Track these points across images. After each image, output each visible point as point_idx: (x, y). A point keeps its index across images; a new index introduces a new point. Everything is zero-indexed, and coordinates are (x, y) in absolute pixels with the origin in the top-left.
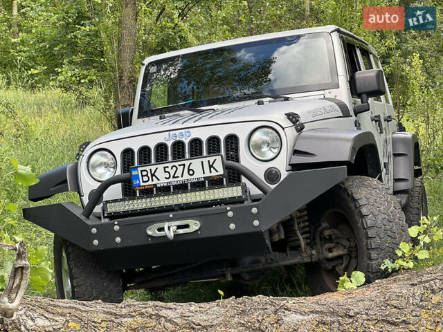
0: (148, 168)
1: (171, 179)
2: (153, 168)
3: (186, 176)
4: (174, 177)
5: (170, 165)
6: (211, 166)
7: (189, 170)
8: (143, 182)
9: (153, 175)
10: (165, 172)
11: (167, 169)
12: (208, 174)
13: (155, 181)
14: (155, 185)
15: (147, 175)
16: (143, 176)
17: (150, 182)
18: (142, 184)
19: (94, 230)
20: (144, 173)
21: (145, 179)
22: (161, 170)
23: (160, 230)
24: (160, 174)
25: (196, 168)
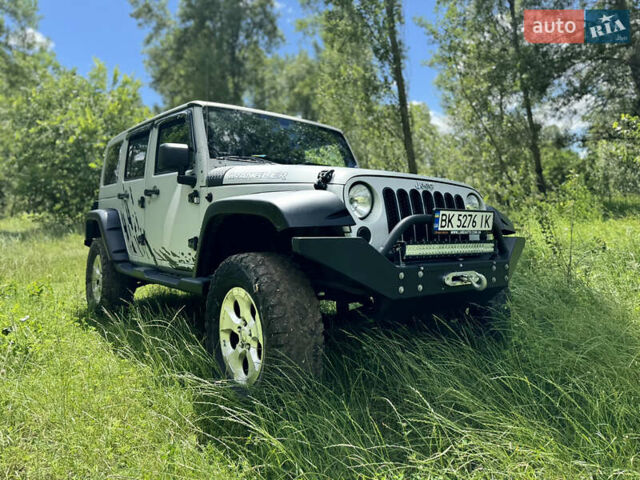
0: (447, 213)
1: (461, 228)
2: (452, 213)
3: (470, 228)
5: (463, 214)
6: (486, 222)
7: (474, 221)
8: (441, 227)
9: (450, 221)
10: (458, 220)
11: (461, 218)
12: (484, 229)
13: (450, 228)
14: (449, 232)
16: (442, 220)
17: (446, 229)
18: (440, 229)
19: (402, 275)
20: (444, 218)
21: (444, 223)
22: (456, 217)
23: (454, 279)
24: (455, 221)
25: (478, 220)
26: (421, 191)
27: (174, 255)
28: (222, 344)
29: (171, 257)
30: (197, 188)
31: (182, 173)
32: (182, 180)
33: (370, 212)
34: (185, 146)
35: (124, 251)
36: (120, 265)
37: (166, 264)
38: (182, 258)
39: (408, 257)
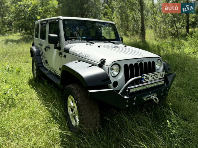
0: (147, 76)
2: (149, 75)
3: (156, 78)
4: (153, 79)
5: (153, 74)
6: (162, 75)
7: (157, 76)
8: (145, 80)
9: (148, 78)
10: (152, 77)
11: (152, 76)
12: (161, 77)
13: (148, 80)
14: (147, 82)
15: (146, 78)
16: (145, 78)
20: (146, 77)
21: (145, 79)
22: (151, 76)
23: (147, 98)
24: (150, 78)
25: (159, 75)
26: (139, 63)
27: (56, 70)
28: (68, 110)
29: (55, 71)
30: (61, 51)
31: (56, 45)
32: (56, 48)
33: (119, 73)
34: (56, 35)
35: (42, 63)
36: (40, 68)
37: (53, 72)
38: (58, 72)
39: (131, 93)
